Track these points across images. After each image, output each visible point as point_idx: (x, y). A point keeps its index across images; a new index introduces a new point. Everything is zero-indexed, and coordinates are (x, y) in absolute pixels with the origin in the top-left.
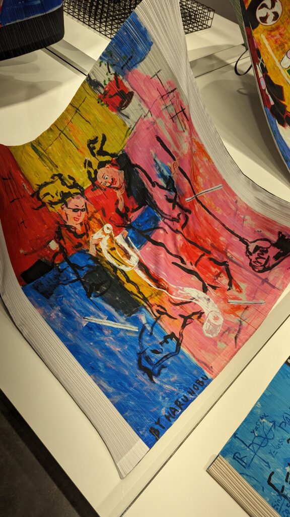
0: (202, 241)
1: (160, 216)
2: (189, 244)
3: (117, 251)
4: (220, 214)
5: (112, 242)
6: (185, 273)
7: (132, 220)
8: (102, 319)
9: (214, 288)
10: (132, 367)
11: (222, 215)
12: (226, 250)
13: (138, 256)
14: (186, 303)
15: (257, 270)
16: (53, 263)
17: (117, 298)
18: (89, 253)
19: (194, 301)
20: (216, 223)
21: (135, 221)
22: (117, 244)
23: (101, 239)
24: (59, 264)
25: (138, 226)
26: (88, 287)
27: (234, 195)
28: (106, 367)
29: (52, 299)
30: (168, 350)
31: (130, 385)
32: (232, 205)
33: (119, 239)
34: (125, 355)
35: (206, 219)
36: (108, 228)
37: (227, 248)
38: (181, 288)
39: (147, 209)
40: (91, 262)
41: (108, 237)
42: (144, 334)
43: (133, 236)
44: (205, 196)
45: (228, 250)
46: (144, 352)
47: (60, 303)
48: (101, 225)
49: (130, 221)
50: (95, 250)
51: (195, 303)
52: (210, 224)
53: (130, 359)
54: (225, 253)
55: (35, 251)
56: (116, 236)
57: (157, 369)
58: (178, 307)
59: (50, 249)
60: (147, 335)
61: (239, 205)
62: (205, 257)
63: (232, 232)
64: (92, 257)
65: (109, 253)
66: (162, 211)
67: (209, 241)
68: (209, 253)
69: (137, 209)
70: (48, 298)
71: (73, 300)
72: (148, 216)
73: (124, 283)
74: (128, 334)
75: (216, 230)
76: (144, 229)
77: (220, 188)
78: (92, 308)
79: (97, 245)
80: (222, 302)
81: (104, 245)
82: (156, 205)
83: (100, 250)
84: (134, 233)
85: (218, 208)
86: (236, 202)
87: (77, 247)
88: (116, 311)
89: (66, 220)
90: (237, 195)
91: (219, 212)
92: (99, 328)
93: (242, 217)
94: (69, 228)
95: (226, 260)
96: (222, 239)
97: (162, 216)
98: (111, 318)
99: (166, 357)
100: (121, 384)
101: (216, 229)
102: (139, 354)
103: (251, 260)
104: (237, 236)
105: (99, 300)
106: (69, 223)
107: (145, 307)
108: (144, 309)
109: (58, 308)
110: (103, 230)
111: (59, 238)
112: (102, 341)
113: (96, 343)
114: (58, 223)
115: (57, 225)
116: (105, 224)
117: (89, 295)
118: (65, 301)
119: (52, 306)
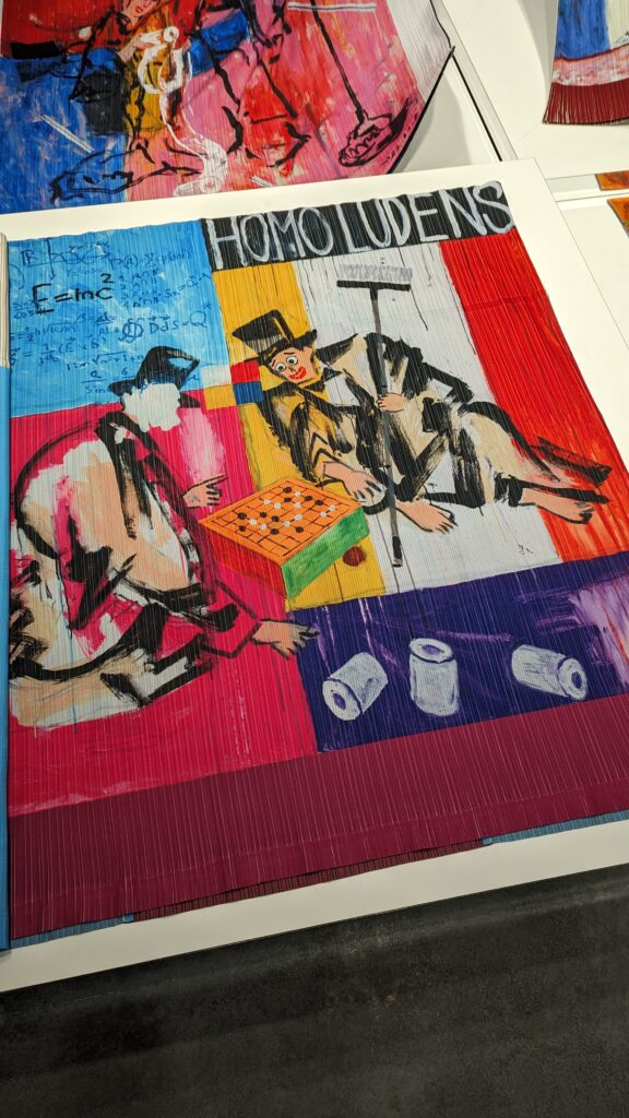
0: (296, 94)
1: (251, 32)
2: (272, 92)
3: (160, 69)
4: (350, 57)
5: (165, 55)
6: (228, 124)
7: (204, 26)
8: (61, 123)
9: (249, 155)
10: (44, 178)
11: (353, 60)
12: (324, 120)
13: (184, 83)
14: (190, 154)
15: (344, 161)
16: (65, 50)
17: (103, 114)
18: (119, 53)
19: (202, 157)
20: (335, 72)
21: (209, 29)
22: (170, 59)
23: (152, 45)
24: (71, 54)
25: (213, 40)
26: (80, 88)
27: (392, 30)
28: (16, 167)
29: (27, 84)
30: (106, 184)
31: (24, 192)
32: (379, 49)
33: (177, 55)
34: (49, 167)
35: (321, 60)
36: (172, 34)
37: (327, 118)
38: (202, 137)
39: (238, 15)
40: (111, 65)
41: (164, 46)
42: (95, 158)
43: (197, 53)
44: (335, 16)
45: (327, 122)
46: (74, 173)
47: (30, 91)
48: (163, 25)
49: (201, 25)
50: (131, 55)
51: (201, 160)
52: (323, 71)
53: (49, 173)
54: (316, 124)
55: (56, 30)
56: (176, 48)
57: (70, 194)
58: (171, 154)
59: (76, 36)
60: (97, 161)
61: (391, 52)
62: (283, 120)
63: (353, 96)
64: (118, 62)
65: (148, 66)
66: (258, 26)
67: (308, 98)
68: (294, 115)
69: (219, 9)
70: (23, 81)
71: (48, 94)
72: (234, 29)
73: (130, 102)
74: (76, 151)
75: (328, 84)
76: (219, 49)
77: (369, 10)
78: (61, 110)
79: (138, 50)
80: (242, 175)
81: (149, 56)
82: (255, 13)
83: (137, 58)
84: (200, 50)
85: (349, 45)
86: (390, 46)
87: (111, 43)
88: (87, 124)
89: (125, 6)
90: (397, 34)
91: (349, 52)
92: (49, 130)
93: (386, 74)
94: (121, 17)
95: (311, 134)
96: (330, 101)
97: (255, 35)
98: (73, 128)
99: (95, 190)
100: (15, 187)
101: (329, 82)
102: (66, 173)
103: (349, 145)
104: (357, 104)
105: (78, 107)
106: (126, 12)
107: (127, 136)
108: (123, 137)
109: (24, 95)
110: (162, 34)
111: (98, 26)
112: (39, 144)
113: (31, 142)
114: (112, 7)
115: (109, 10)
116: (170, 25)
117: (72, 96)
118: (38, 91)
119: (18, 90)
